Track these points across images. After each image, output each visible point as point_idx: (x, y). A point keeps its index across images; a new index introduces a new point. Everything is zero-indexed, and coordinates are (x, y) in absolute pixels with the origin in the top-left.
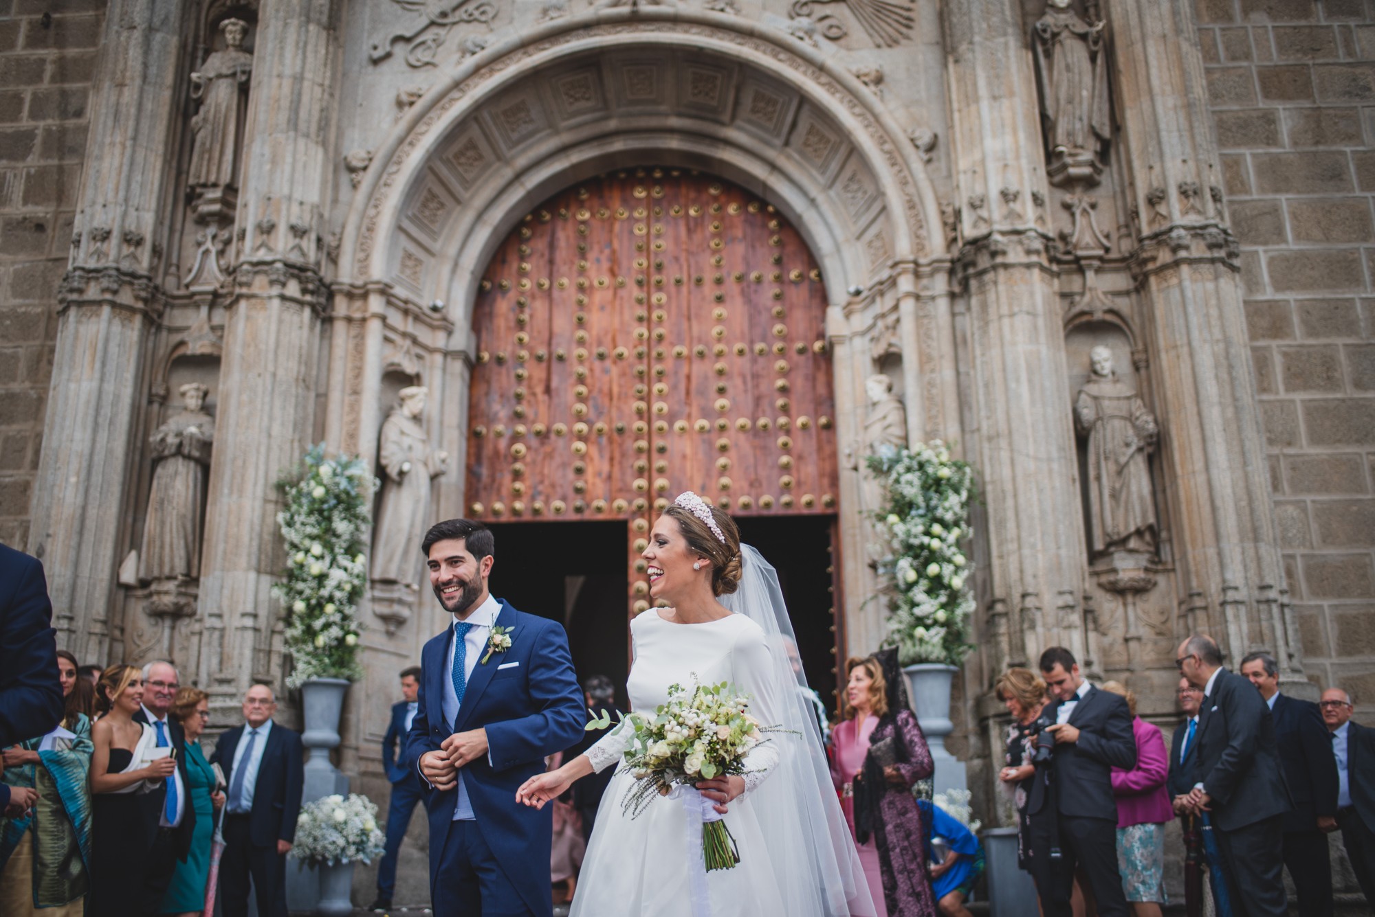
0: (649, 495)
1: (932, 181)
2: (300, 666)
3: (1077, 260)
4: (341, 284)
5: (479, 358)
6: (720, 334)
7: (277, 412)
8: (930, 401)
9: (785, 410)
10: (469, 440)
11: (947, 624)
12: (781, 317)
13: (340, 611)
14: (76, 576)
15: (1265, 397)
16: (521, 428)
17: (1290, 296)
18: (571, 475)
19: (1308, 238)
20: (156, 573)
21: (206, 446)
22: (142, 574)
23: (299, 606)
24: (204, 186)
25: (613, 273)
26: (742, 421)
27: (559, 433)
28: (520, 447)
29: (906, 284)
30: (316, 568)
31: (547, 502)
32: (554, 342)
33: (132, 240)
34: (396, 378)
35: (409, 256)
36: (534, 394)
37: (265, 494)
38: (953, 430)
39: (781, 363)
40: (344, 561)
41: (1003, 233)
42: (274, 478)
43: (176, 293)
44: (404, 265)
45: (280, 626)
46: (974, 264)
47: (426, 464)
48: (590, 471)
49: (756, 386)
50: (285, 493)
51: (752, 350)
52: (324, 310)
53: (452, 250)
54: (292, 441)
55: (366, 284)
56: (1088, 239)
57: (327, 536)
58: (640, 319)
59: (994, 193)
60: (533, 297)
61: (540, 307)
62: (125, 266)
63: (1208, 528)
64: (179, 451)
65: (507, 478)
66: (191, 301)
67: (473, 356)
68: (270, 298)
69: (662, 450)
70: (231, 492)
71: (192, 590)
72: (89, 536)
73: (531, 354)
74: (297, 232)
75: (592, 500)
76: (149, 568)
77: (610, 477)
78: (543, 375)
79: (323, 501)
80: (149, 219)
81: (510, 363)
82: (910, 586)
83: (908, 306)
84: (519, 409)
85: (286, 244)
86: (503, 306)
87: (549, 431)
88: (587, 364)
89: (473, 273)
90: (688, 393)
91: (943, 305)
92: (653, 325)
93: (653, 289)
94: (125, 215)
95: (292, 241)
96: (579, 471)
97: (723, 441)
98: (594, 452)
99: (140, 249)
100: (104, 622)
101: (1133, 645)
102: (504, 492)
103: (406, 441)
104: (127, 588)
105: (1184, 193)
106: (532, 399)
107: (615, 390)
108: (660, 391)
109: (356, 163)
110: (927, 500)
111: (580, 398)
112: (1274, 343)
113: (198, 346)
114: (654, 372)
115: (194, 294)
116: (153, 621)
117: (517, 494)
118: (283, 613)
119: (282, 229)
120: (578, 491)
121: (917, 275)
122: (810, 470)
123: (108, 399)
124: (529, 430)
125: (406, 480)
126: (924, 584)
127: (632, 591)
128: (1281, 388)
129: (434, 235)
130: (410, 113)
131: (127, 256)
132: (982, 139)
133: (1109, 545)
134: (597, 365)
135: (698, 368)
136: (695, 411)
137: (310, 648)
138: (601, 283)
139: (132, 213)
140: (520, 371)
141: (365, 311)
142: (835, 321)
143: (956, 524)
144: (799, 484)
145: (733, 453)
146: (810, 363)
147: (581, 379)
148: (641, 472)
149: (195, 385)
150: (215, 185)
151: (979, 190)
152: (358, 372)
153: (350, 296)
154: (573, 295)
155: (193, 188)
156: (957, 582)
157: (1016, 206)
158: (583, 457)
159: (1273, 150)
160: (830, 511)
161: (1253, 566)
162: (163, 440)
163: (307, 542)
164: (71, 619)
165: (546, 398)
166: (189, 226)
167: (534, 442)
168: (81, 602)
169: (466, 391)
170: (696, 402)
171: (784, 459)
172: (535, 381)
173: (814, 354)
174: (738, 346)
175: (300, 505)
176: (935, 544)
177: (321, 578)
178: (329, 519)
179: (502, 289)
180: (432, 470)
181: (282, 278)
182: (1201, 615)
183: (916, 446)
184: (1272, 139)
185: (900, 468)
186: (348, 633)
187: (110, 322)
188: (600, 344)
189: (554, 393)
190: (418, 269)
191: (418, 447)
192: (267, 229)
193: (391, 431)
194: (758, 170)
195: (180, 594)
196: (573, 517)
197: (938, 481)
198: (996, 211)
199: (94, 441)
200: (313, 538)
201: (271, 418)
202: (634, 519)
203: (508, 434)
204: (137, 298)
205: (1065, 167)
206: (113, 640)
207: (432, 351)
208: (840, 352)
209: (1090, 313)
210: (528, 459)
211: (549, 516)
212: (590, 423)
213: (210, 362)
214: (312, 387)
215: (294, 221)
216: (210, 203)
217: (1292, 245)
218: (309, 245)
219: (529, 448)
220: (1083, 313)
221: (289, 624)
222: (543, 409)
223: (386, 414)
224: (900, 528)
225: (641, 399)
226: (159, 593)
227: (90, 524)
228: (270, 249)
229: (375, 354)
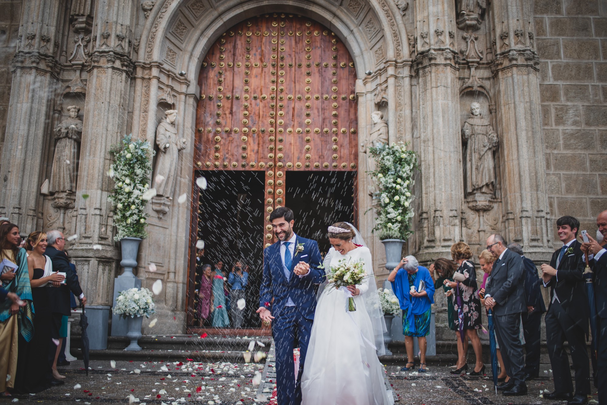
0: (275, 160)
1: (405, 25)
2: (120, 232)
3: (468, 63)
4: (140, 62)
5: (201, 97)
6: (309, 90)
7: (111, 120)
8: (399, 122)
9: (336, 124)
10: (195, 133)
11: (401, 222)
12: (336, 83)
13: (138, 208)
14: (21, 190)
15: (546, 127)
16: (219, 129)
17: (560, 83)
18: (241, 151)
19: (571, 57)
20: (57, 189)
21: (79, 133)
22: (51, 190)
23: (120, 206)
24: (78, 15)
25: (262, 61)
26: (316, 129)
27: (235, 132)
28: (218, 137)
29: (391, 71)
30: (127, 189)
31: (230, 162)
32: (234, 91)
33: (45, 39)
34: (164, 105)
35: (170, 50)
36: (225, 114)
37: (105, 156)
38: (408, 137)
39: (335, 104)
40: (139, 186)
41: (435, 50)
42: (109, 149)
43: (65, 64)
44: (168, 55)
45: (112, 214)
46: (421, 63)
47: (176, 145)
48: (249, 149)
49: (324, 114)
50: (114, 156)
51: (322, 98)
52: (132, 74)
53: (190, 48)
54: (117, 133)
55: (151, 63)
56: (473, 53)
57: (132, 175)
58: (273, 82)
59: (432, 31)
60: (226, 70)
61: (229, 75)
62: (42, 51)
63: (517, 184)
64: (67, 136)
65: (213, 151)
66: (72, 68)
67: (198, 97)
68: (108, 68)
69: (281, 141)
70: (90, 155)
71: (73, 197)
72: (27, 173)
73: (224, 96)
74: (120, 38)
75: (250, 162)
76: (54, 187)
77: (258, 152)
78: (230, 106)
79: (130, 160)
80: (53, 29)
81: (215, 99)
82: (386, 205)
83: (391, 81)
84: (218, 120)
85: (115, 43)
86: (212, 74)
87: (231, 131)
88: (249, 101)
89: (198, 59)
90: (293, 116)
91: (407, 80)
92: (279, 85)
93: (279, 69)
94: (42, 28)
95: (117, 43)
96: (244, 149)
97: (308, 138)
98: (251, 140)
99: (49, 44)
100: (34, 210)
101: (481, 233)
102: (211, 157)
103: (168, 134)
104: (44, 195)
105: (517, 35)
106: (224, 116)
107: (261, 113)
108: (281, 115)
109: (146, 7)
110: (395, 168)
111: (246, 116)
112: (552, 104)
113: (75, 89)
114: (278, 106)
115: (74, 65)
116: (56, 210)
117: (217, 158)
118: (113, 208)
119: (113, 36)
120: (244, 157)
121: (396, 67)
122: (345, 152)
123: (35, 111)
124: (222, 130)
125: (167, 152)
126: (392, 204)
127: (266, 202)
128: (554, 124)
129: (181, 41)
131: (43, 47)
132: (428, 7)
133: (474, 190)
134: (253, 101)
135: (298, 105)
136: (296, 123)
137: (124, 224)
138: (256, 65)
139: (45, 26)
140: (219, 104)
141: (151, 75)
142: (359, 86)
143: (408, 178)
144: (340, 157)
145: (312, 143)
146: (348, 103)
147: (246, 108)
148: (271, 150)
149: (74, 106)
150: (83, 15)
151: (425, 30)
152: (147, 102)
153: (143, 68)
154: (243, 69)
155: (73, 16)
156: (407, 204)
157: (441, 38)
158: (246, 143)
159: (558, 16)
160: (354, 170)
161: (535, 202)
162: (60, 130)
163: (123, 178)
164: (20, 209)
165: (230, 116)
166: (71, 34)
167: (225, 135)
168: (24, 202)
169: (195, 111)
170: (296, 120)
171: (335, 147)
172: (226, 108)
173: (350, 99)
174: (317, 95)
175: (121, 162)
176: (398, 187)
177: (130, 194)
178: (133, 168)
179: (212, 66)
180: (179, 148)
181: (113, 59)
182: (511, 222)
183: (391, 144)
184: (558, 11)
185: (384, 153)
186: (141, 218)
187: (36, 77)
188: (255, 92)
189: (233, 114)
190: (174, 56)
191: (173, 136)
192: (106, 36)
193: (161, 130)
194: (328, 16)
195: (67, 199)
196: (241, 169)
197: (401, 159)
198: (433, 40)
199: (29, 130)
200: (126, 176)
201: (108, 122)
202: (268, 171)
203: (213, 131)
204: (48, 66)
205: (465, 20)
206: (38, 218)
207: (180, 93)
208: (361, 100)
209: (472, 87)
210: (222, 143)
211: (231, 168)
212: (250, 128)
213: (80, 96)
214: (126, 108)
215: (118, 33)
216: (80, 23)
217: (564, 60)
218: (125, 45)
219: (222, 138)
220: (469, 87)
221: (116, 214)
222: (229, 121)
223: (159, 122)
224: (383, 180)
225: (273, 118)
226: (58, 198)
227: (28, 167)
228: (108, 46)
229: (154, 94)
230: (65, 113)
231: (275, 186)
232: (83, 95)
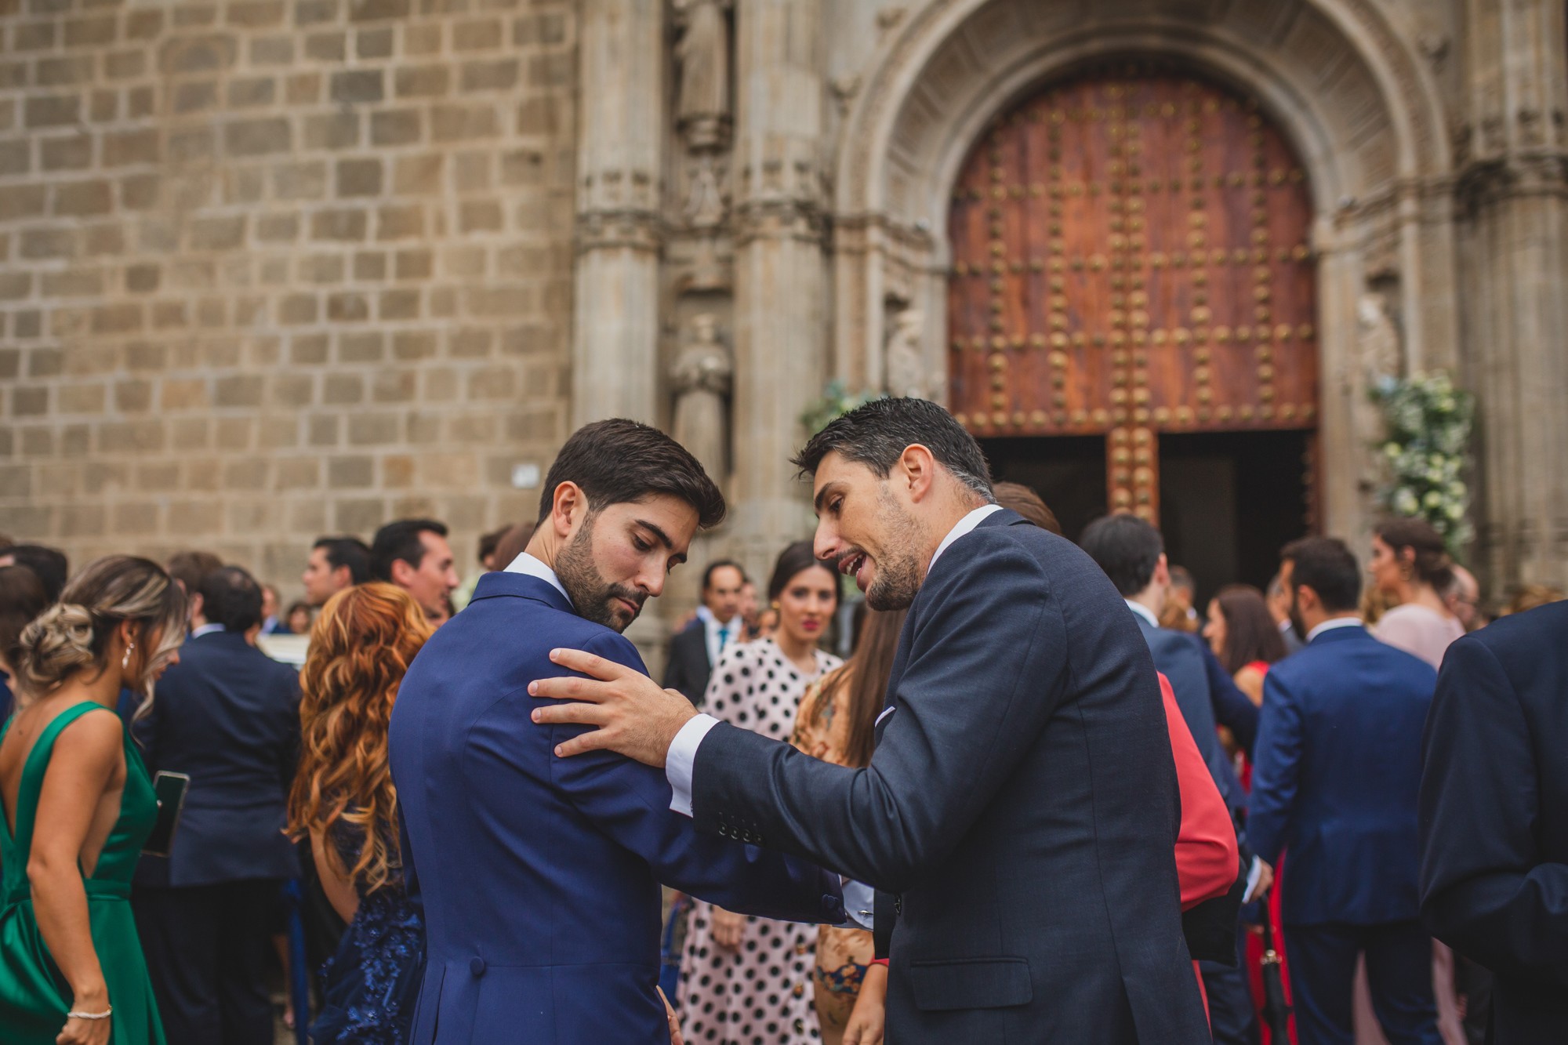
0: (1130, 406)
1: (1440, 90)
4: (840, 214)
5: (957, 273)
6: (1200, 242)
7: (799, 350)
8: (1431, 330)
9: (1267, 320)
10: (950, 355)
12: (1263, 223)
16: (998, 341)
18: (1051, 388)
21: (730, 379)
24: (698, 117)
25: (1087, 179)
26: (1221, 333)
27: (1036, 346)
28: (998, 360)
29: (1408, 206)
31: (1028, 415)
32: (1030, 253)
33: (640, 179)
34: (894, 304)
35: (897, 179)
36: (1011, 307)
37: (793, 427)
39: (1264, 271)
41: (1520, 159)
43: (678, 225)
44: (893, 192)
46: (1483, 188)
47: (924, 388)
48: (1068, 384)
49: (1236, 295)
50: (809, 425)
51: (1231, 259)
52: (828, 244)
53: (932, 167)
54: (813, 377)
55: (863, 215)
58: (1117, 228)
59: (1511, 114)
60: (1006, 206)
61: (1014, 217)
62: (638, 205)
64: (701, 384)
65: (987, 390)
66: (692, 234)
67: (951, 271)
68: (782, 237)
69: (1142, 363)
73: (1006, 266)
74: (801, 168)
75: (1071, 413)
77: (1088, 390)
78: (1021, 288)
80: (654, 157)
81: (985, 275)
83: (1409, 232)
84: (995, 321)
85: (792, 181)
86: (976, 217)
87: (1026, 345)
88: (1063, 275)
89: (949, 186)
90: (1166, 304)
91: (1446, 227)
92: (1129, 234)
93: (1128, 196)
94: (632, 155)
95: (798, 178)
96: (1058, 384)
97: (1202, 353)
98: (1073, 364)
99: (648, 187)
102: (985, 404)
103: (908, 369)
106: (1009, 311)
107: (1093, 301)
108: (1138, 301)
109: (844, 88)
110: (1429, 432)
111: (1058, 310)
113: (707, 277)
114: (1131, 283)
115: (697, 227)
117: (997, 408)
119: (788, 166)
120: (1058, 404)
121: (1422, 197)
122: (1290, 382)
124: (1006, 343)
127: (1112, 498)
130: (894, 34)
132: (1501, 52)
134: (1074, 276)
135: (1176, 279)
136: (1174, 321)
138: (1076, 191)
140: (997, 284)
141: (865, 242)
142: (1323, 233)
143: (1459, 456)
144: (1280, 395)
145: (1211, 365)
146: (1294, 271)
147: (1058, 291)
148: (1119, 385)
149: (708, 318)
150: (708, 116)
151: (1493, 109)
152: (861, 302)
153: (849, 227)
154: (1046, 203)
156: (1455, 512)
157: (1535, 128)
158: (1062, 369)
160: (1311, 423)
162: (684, 370)
165: (1024, 309)
166: (684, 157)
167: (1014, 355)
169: (946, 306)
170: (1175, 313)
171: (1266, 371)
172: (1011, 294)
173: (1296, 262)
174: (1218, 254)
176: (1435, 474)
179: (975, 198)
180: (928, 392)
181: (791, 217)
183: (1416, 376)
185: (1403, 399)
187: (630, 263)
188: (1075, 254)
189: (1030, 306)
190: (903, 190)
191: (918, 373)
192: (772, 168)
193: (894, 357)
194: (1242, 69)
196: (1053, 429)
197: (1440, 414)
198: (1513, 134)
201: (794, 356)
202: (1113, 432)
203: (985, 346)
204: (649, 236)
207: (919, 272)
208: (1328, 265)
210: (1007, 372)
211: (1030, 428)
212: (1068, 336)
213: (715, 294)
214: (821, 320)
215: (797, 157)
216: (704, 133)
218: (812, 180)
219: (1008, 361)
222: (1020, 319)
223: (887, 339)
224: (1400, 461)
225: (1119, 311)
228: (779, 188)
229: (877, 283)
230: (685, 332)
231: (1132, 465)
232: (722, 294)
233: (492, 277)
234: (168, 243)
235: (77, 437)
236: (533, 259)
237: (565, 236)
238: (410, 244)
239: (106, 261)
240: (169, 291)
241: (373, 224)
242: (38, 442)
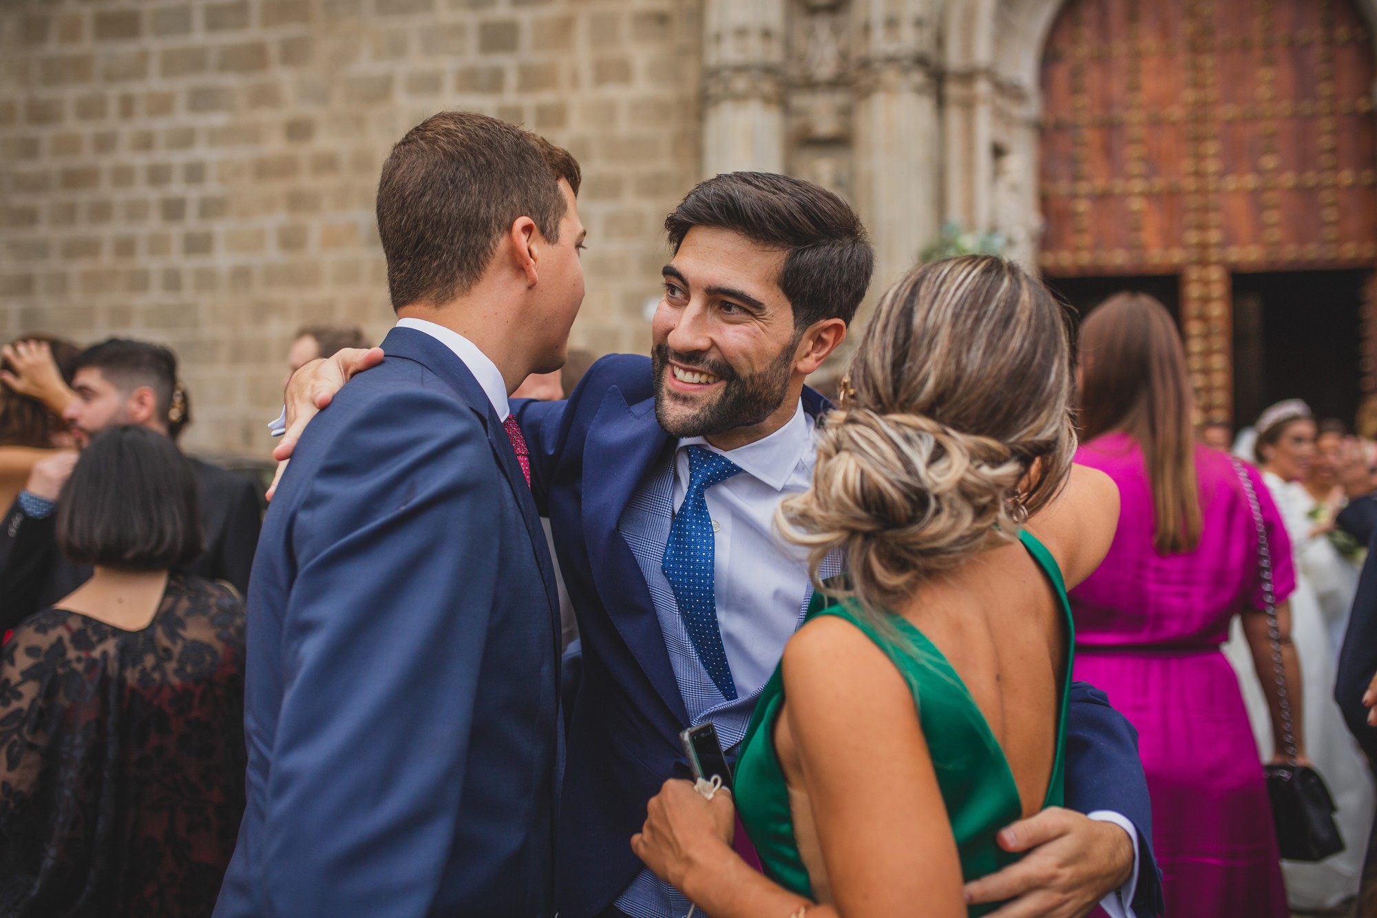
0: (1204, 246)
4: (950, 67)
6: (1269, 96)
12: (1328, 78)
25: (1164, 39)
32: (1112, 106)
33: (766, 34)
34: (998, 152)
42: (918, 250)
44: (996, 48)
47: (1024, 229)
48: (1147, 226)
49: (1303, 145)
52: (936, 95)
55: (971, 67)
58: (1192, 83)
60: (1089, 63)
61: (1096, 74)
62: (765, 59)
66: (812, 88)
67: (1042, 123)
69: (1217, 207)
73: (1089, 119)
74: (919, 23)
77: (1165, 232)
78: (1103, 141)
81: (1069, 128)
85: (910, 35)
89: (1039, 42)
90: (1238, 153)
93: (1203, 53)
107: (1169, 151)
111: (1140, 159)
113: (825, 125)
114: (1205, 133)
117: (1081, 248)
119: (906, 22)
122: (1354, 223)
127: (1191, 334)
135: (1247, 130)
136: (1245, 170)
141: (973, 93)
145: (1281, 208)
146: (1356, 122)
148: (1194, 228)
152: (970, 148)
153: (959, 79)
154: (1126, 61)
160: (1372, 266)
165: (1104, 160)
170: (1246, 161)
171: (1332, 216)
172: (1094, 146)
189: (1111, 156)
191: (1018, 214)
192: (892, 24)
202: (1189, 269)
213: (843, 142)
215: (916, 14)
218: (930, 38)
229: (985, 132)
231: (1206, 300)
232: (840, 142)
233: (624, 127)
234: (321, 97)
235: (241, 276)
236: (661, 110)
237: (690, 89)
238: (546, 97)
239: (266, 116)
240: (324, 142)
241: (512, 79)
242: (206, 280)
